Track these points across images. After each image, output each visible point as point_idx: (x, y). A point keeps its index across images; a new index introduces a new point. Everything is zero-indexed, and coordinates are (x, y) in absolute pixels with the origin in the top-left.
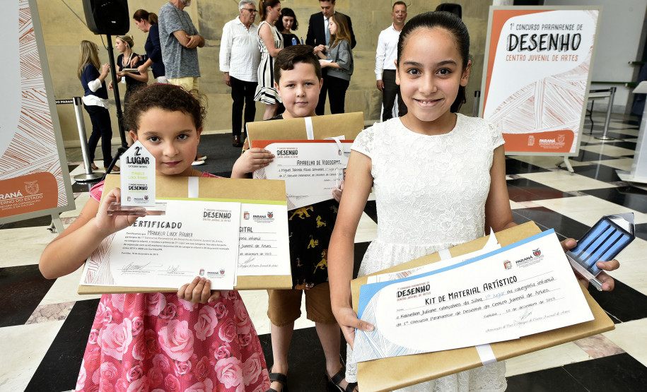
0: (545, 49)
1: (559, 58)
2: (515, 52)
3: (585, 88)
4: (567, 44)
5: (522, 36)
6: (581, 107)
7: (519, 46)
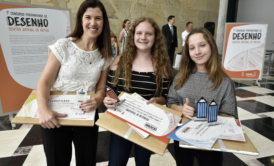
0: (247, 39)
1: (253, 42)
2: (236, 40)
3: (263, 54)
4: (256, 37)
5: (238, 34)
6: (262, 61)
7: (237, 38)
